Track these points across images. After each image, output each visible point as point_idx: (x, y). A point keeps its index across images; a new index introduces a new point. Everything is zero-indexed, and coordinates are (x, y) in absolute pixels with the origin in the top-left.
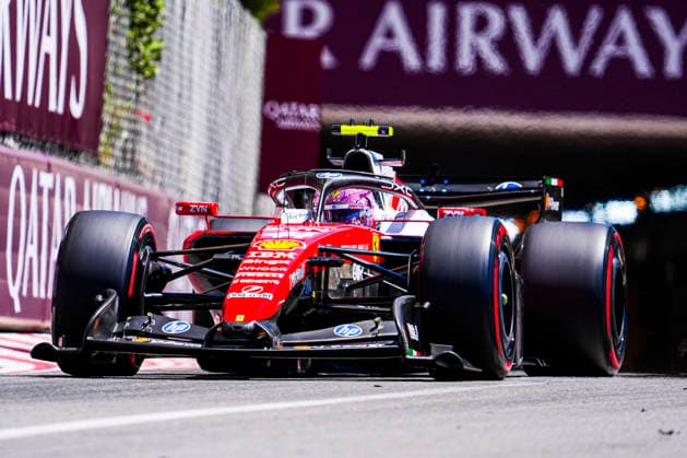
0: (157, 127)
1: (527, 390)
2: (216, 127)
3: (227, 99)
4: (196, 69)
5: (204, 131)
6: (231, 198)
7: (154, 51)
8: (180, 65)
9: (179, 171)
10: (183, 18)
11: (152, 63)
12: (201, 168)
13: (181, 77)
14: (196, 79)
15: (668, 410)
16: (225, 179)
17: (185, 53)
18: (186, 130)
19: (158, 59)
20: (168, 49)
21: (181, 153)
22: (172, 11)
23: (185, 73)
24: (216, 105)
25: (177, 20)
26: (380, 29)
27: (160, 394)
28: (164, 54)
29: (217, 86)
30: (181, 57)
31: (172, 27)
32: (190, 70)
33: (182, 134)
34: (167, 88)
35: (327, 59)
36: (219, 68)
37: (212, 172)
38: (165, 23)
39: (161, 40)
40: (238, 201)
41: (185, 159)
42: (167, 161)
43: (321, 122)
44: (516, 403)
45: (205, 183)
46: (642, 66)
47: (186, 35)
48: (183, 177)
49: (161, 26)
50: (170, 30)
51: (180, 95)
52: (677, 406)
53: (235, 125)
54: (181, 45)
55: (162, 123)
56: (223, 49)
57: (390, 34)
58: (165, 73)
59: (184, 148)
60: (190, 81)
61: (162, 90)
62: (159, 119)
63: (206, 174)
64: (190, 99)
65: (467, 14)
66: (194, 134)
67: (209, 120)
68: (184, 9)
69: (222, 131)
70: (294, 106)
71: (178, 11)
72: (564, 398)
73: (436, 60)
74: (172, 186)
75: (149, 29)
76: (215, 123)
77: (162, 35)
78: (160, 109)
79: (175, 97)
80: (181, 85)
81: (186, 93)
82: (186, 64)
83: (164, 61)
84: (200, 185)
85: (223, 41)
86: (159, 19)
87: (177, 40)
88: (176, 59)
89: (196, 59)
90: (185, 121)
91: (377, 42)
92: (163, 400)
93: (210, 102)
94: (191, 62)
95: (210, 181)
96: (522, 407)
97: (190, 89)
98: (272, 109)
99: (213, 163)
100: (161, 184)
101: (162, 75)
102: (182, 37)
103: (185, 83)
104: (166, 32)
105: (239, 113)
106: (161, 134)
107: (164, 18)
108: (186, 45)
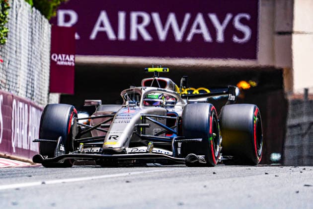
0: (7, 65)
1: (166, 173)
2: (32, 65)
3: (36, 53)
4: (22, 40)
5: (26, 66)
6: (39, 95)
7: (4, 33)
8: (16, 39)
9: (16, 83)
10: (16, 19)
11: (4, 38)
12: (26, 82)
13: (16, 43)
14: (22, 44)
15: (224, 180)
16: (35, 87)
17: (18, 34)
18: (19, 66)
19: (7, 36)
20: (10, 32)
21: (17, 76)
22: (12, 16)
23: (18, 42)
24: (31, 55)
25: (14, 20)
26: (98, 23)
27: (13, 177)
28: (9, 34)
29: (32, 48)
30: (16, 35)
31: (12, 23)
32: (20, 41)
33: (17, 68)
34: (11, 48)
35: (77, 36)
36: (32, 40)
37: (30, 84)
38: (9, 21)
39: (8, 29)
40: (41, 96)
41: (18, 78)
42: (11, 80)
43: (74, 62)
44: (162, 178)
45: (27, 88)
46: (207, 37)
47: (18, 26)
48: (18, 86)
49: (7, 22)
50: (11, 24)
51: (16, 52)
52: (228, 178)
53: (40, 64)
54: (16, 31)
55: (9, 64)
56: (34, 32)
57: (102, 25)
58: (9, 42)
59: (18, 74)
60: (20, 45)
61: (9, 49)
62: (8, 62)
63: (27, 85)
64: (20, 53)
65: (134, 16)
66: (22, 68)
67: (28, 62)
68: (17, 15)
69: (34, 67)
70: (64, 56)
71: (15, 16)
72: (181, 175)
73: (122, 36)
74: (13, 90)
75: (2, 24)
76: (31, 63)
77: (8, 26)
78: (8, 57)
79: (14, 52)
80: (16, 47)
81: (18, 50)
82: (18, 38)
83: (9, 37)
84: (25, 90)
85: (34, 28)
86: (7, 19)
87: (14, 28)
88: (14, 36)
89: (22, 37)
90: (18, 62)
91: (97, 28)
92: (14, 179)
93: (29, 54)
94: (20, 38)
95: (29, 87)
96: (164, 180)
97: (20, 49)
98: (55, 57)
99: (31, 80)
100: (9, 89)
101: (8, 43)
102: (16, 27)
103: (18, 46)
104: (10, 25)
105: (41, 59)
106: (8, 68)
107: (9, 19)
108: (18, 30)
